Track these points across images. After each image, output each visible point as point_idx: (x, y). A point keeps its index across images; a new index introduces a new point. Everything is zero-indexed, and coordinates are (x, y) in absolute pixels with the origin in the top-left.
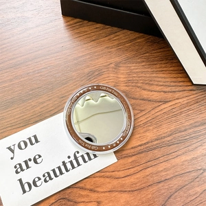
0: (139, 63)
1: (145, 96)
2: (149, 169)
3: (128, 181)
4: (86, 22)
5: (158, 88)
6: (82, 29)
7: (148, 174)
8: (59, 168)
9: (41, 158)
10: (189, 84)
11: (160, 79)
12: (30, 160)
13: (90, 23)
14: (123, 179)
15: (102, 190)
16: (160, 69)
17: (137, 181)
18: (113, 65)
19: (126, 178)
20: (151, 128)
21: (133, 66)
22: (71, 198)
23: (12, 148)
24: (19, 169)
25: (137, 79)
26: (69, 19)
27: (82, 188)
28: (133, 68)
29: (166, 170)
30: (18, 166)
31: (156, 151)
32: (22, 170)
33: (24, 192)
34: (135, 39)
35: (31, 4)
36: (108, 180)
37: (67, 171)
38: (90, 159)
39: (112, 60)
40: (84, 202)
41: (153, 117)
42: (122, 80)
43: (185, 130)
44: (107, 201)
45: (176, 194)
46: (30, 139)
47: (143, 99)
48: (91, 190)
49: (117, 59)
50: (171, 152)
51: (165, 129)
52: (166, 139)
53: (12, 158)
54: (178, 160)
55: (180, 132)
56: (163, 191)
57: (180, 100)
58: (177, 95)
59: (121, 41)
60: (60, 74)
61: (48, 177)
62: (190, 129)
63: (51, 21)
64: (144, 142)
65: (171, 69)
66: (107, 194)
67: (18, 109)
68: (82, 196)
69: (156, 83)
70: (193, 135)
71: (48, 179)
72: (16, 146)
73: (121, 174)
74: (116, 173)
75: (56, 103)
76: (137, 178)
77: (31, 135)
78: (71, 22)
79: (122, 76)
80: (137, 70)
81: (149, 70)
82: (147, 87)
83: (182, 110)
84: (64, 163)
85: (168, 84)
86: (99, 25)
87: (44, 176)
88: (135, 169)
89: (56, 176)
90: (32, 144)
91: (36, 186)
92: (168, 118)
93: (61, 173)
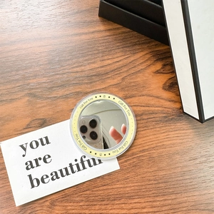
8: (66, 169)
9: (50, 159)
12: (40, 159)
23: (25, 146)
24: (29, 165)
30: (29, 163)
32: (32, 167)
33: (33, 186)
38: (95, 164)
46: (41, 140)
53: (24, 156)
61: (55, 176)
71: (55, 177)
72: (28, 145)
77: (42, 137)
84: (71, 165)
87: (52, 174)
89: (63, 176)
90: (43, 144)
91: (43, 182)
93: (68, 174)
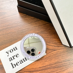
0: (46, 34)
5: (52, 45)
6: (26, 19)
11: (53, 41)
16: (54, 37)
20: (48, 60)
28: (43, 35)
31: (48, 70)
34: (46, 24)
41: (49, 56)
43: (61, 62)
49: (38, 32)
50: (54, 71)
51: (53, 61)
52: (53, 65)
55: (59, 63)
57: (60, 50)
58: (59, 48)
59: (40, 25)
60: (15, 36)
62: (63, 62)
64: (44, 66)
69: (52, 42)
80: (45, 37)
81: (50, 37)
82: (48, 44)
83: (61, 54)
92: (55, 57)
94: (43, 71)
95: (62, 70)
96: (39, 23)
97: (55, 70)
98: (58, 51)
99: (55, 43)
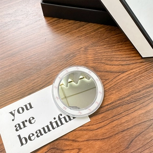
0: (102, 46)
1: (108, 69)
2: (115, 122)
3: (100, 132)
4: (61, 20)
5: (117, 63)
6: (59, 25)
7: (114, 125)
8: (48, 127)
9: (34, 120)
10: (140, 58)
11: (118, 56)
12: (26, 121)
13: (65, 20)
14: (96, 131)
15: (81, 140)
16: (118, 49)
17: (107, 131)
18: (83, 49)
19: (98, 130)
20: (114, 92)
21: (98, 49)
22: (59, 147)
23: (13, 112)
24: (18, 127)
25: (101, 57)
26: (49, 18)
27: (66, 140)
28: (97, 50)
29: (127, 122)
30: (17, 126)
31: (119, 109)
32: (21, 128)
33: (22, 144)
34: (98, 29)
35: (21, 11)
36: (85, 132)
37: (53, 128)
38: (70, 119)
39: (82, 45)
40: (68, 150)
41: (115, 83)
42: (90, 59)
43: (139, 92)
44: (85, 148)
45: (136, 139)
46: (26, 106)
47: (107, 72)
48: (73, 141)
49: (86, 44)
51: (124, 92)
52: (126, 99)
53: (13, 120)
54: (135, 114)
55: (136, 93)
56: (127, 137)
57: (134, 70)
58: (131, 66)
60: (45, 58)
61: (39, 133)
62: (143, 90)
63: (36, 21)
65: (125, 48)
66: (85, 143)
67: (16, 86)
68: (67, 145)
69: (115, 59)
70: (145, 95)
71: (39, 135)
72: (16, 111)
73: (95, 127)
74: (91, 126)
75: (43, 79)
76: (106, 129)
77: (27, 103)
78: (51, 21)
79: (90, 56)
80: (101, 51)
81: (110, 50)
82: (109, 62)
83: (136, 77)
84: (51, 123)
85: (124, 59)
86: (71, 21)
87: (36, 132)
88: (104, 123)
89: (45, 132)
90: (27, 109)
91: (30, 140)
92: (126, 84)
93: (49, 130)
94: (109, 112)
95: (144, 104)
96: (84, 29)
97: (131, 107)
98: (129, 72)
99: (121, 59)
